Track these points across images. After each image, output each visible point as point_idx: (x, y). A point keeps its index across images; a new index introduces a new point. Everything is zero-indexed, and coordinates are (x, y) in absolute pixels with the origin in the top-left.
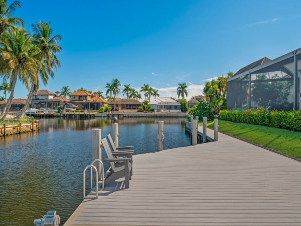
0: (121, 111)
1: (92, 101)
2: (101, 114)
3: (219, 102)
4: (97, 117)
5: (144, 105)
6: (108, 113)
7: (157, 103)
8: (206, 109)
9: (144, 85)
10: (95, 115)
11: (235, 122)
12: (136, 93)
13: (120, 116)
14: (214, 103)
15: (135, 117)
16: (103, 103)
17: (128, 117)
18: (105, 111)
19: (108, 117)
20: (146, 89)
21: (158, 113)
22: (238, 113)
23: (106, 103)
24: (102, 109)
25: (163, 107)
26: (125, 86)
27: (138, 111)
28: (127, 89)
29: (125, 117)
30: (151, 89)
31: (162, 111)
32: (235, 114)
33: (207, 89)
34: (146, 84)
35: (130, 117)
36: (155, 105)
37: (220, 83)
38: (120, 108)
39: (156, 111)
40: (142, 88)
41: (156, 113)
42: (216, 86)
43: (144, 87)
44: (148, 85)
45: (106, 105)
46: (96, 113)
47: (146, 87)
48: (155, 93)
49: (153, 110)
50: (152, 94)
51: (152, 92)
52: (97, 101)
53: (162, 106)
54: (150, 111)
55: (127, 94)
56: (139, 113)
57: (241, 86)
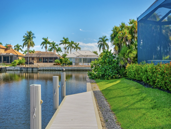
0: (36, 64)
1: (5, 54)
2: (13, 67)
3: (130, 52)
4: (9, 70)
5: (61, 58)
6: (21, 66)
7: (75, 56)
8: (114, 62)
9: (64, 38)
10: (7, 69)
11: (146, 85)
12: (57, 47)
13: (34, 70)
14: (124, 54)
15: (51, 70)
16: (17, 56)
17: (43, 70)
18: (18, 65)
19: (21, 70)
20: (66, 43)
21: (76, 66)
22: (152, 69)
23: (21, 56)
24: (15, 62)
25: (82, 60)
26: (43, 39)
27: (54, 65)
28: (45, 42)
29: (40, 70)
30: (72, 43)
31: (81, 64)
32: (147, 71)
33: (115, 36)
34: (66, 38)
35: (45, 70)
36: (74, 58)
37: (132, 27)
38: (35, 61)
39: (73, 64)
40: (62, 41)
41: (74, 66)
42: (126, 31)
43: (63, 40)
44: (67, 38)
45: (20, 58)
46: (8, 66)
47: (66, 40)
48: (77, 46)
49: (71, 64)
50: (73, 47)
51: (73, 45)
52: (11, 54)
53: (80, 59)
54: (68, 64)
55: (46, 47)
56: (56, 66)
57: (161, 29)
